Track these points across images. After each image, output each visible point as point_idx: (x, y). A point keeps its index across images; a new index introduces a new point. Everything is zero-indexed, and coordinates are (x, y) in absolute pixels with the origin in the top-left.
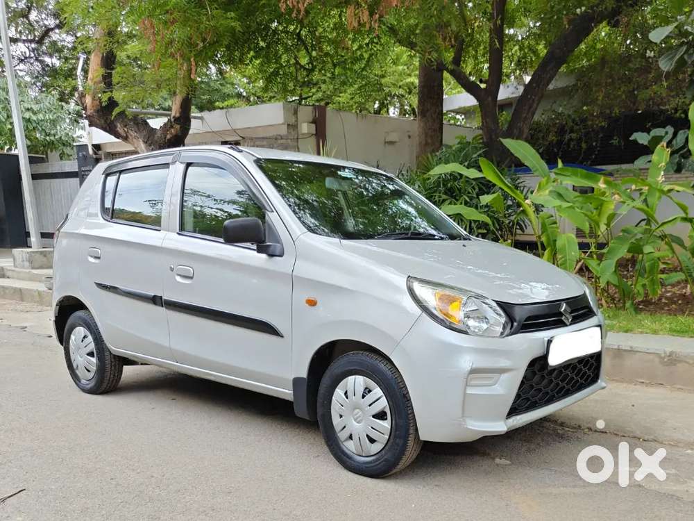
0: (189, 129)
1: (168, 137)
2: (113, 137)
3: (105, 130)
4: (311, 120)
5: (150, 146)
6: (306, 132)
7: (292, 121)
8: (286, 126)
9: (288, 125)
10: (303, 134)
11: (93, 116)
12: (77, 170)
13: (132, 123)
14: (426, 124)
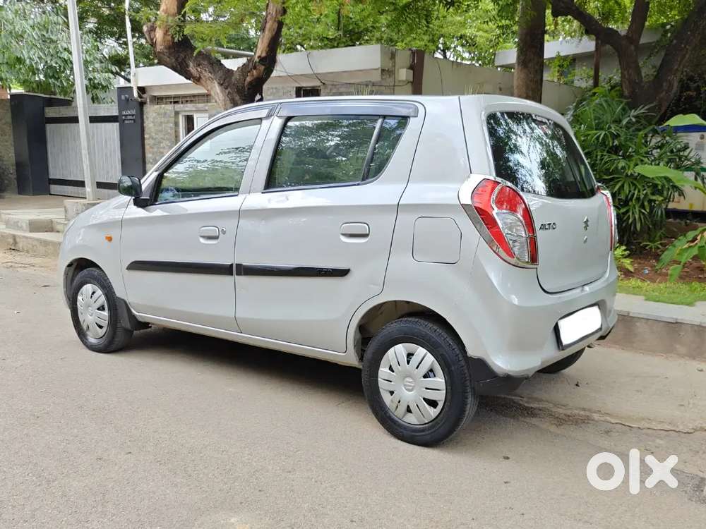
0: (272, 71)
1: (248, 79)
2: (183, 78)
3: (175, 69)
4: (409, 65)
5: (226, 88)
6: (404, 78)
7: (389, 65)
8: (380, 71)
9: (383, 70)
10: (400, 81)
11: (163, 53)
12: (117, 114)
13: (206, 63)
14: (527, 75)
